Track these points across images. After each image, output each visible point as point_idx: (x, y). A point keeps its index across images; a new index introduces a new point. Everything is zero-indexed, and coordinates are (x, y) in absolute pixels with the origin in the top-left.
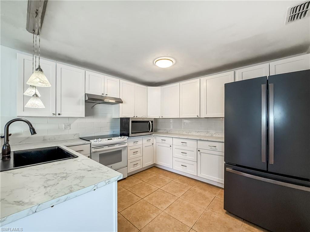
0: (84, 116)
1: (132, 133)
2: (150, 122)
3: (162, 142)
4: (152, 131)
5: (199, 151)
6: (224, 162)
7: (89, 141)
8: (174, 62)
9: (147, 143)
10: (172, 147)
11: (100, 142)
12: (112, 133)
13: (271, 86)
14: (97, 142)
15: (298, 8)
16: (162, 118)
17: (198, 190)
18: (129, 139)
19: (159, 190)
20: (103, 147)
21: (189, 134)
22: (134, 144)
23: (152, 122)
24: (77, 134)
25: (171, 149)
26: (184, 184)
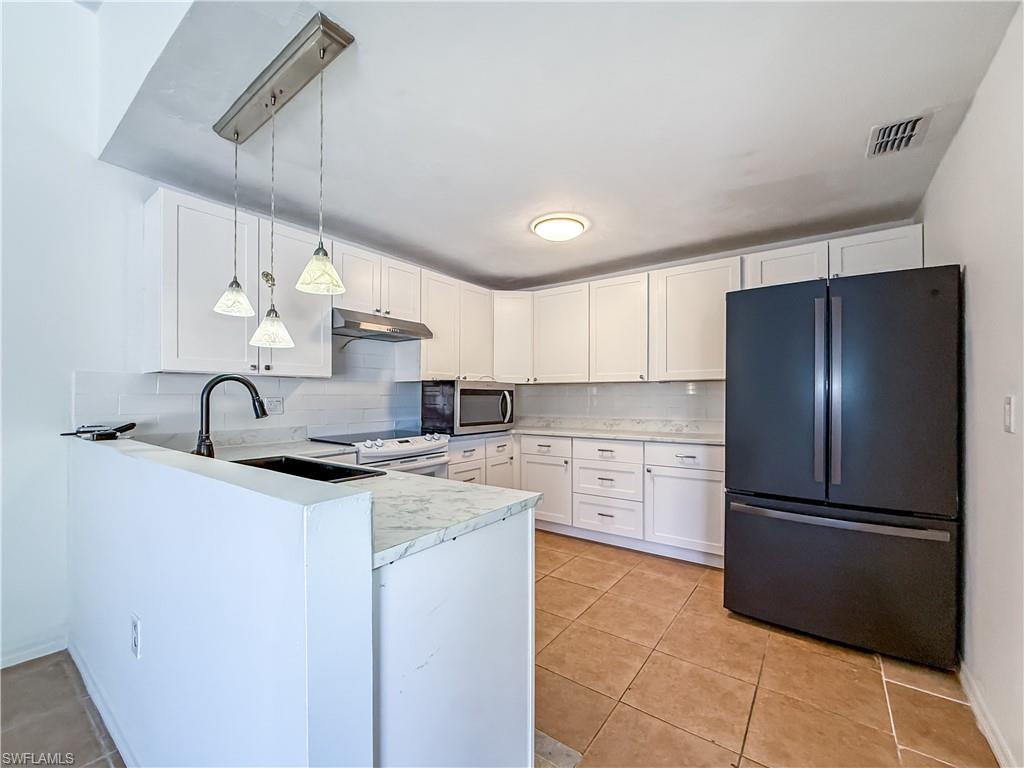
0: (328, 373)
1: (461, 425)
2: (506, 393)
3: (539, 451)
4: (511, 421)
5: (649, 471)
6: (725, 490)
7: (350, 445)
8: (587, 224)
9: (497, 454)
10: (570, 463)
11: (380, 449)
12: (394, 428)
13: (836, 302)
14: (374, 449)
15: (894, 129)
16: (537, 382)
17: (652, 575)
18: (454, 441)
19: (547, 578)
20: (388, 464)
21: (615, 428)
22: (464, 456)
23: (511, 393)
24: (301, 428)
25: (566, 470)
26: (612, 563)
